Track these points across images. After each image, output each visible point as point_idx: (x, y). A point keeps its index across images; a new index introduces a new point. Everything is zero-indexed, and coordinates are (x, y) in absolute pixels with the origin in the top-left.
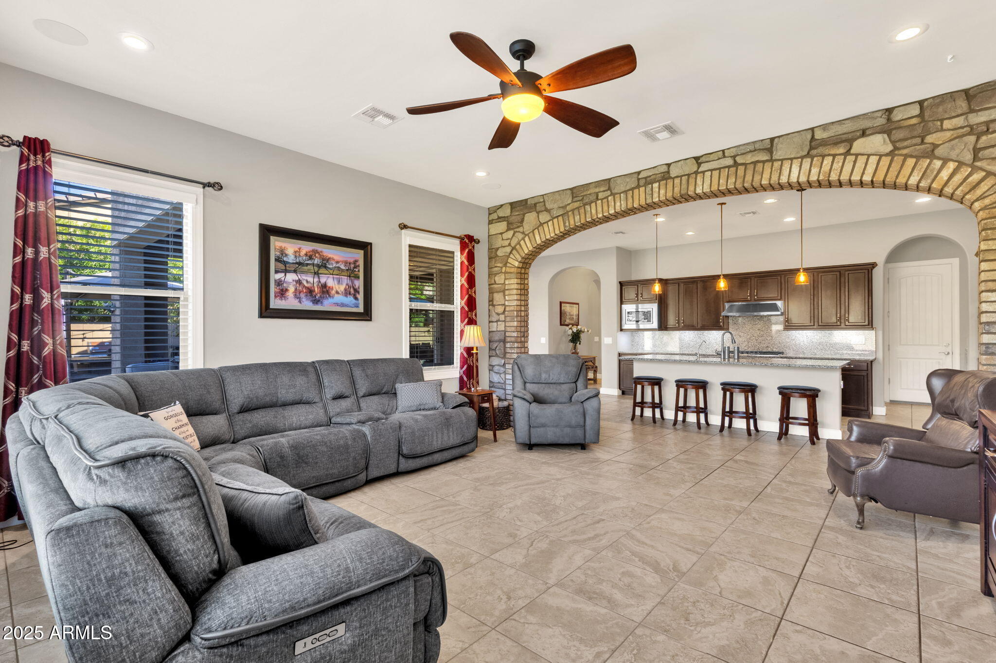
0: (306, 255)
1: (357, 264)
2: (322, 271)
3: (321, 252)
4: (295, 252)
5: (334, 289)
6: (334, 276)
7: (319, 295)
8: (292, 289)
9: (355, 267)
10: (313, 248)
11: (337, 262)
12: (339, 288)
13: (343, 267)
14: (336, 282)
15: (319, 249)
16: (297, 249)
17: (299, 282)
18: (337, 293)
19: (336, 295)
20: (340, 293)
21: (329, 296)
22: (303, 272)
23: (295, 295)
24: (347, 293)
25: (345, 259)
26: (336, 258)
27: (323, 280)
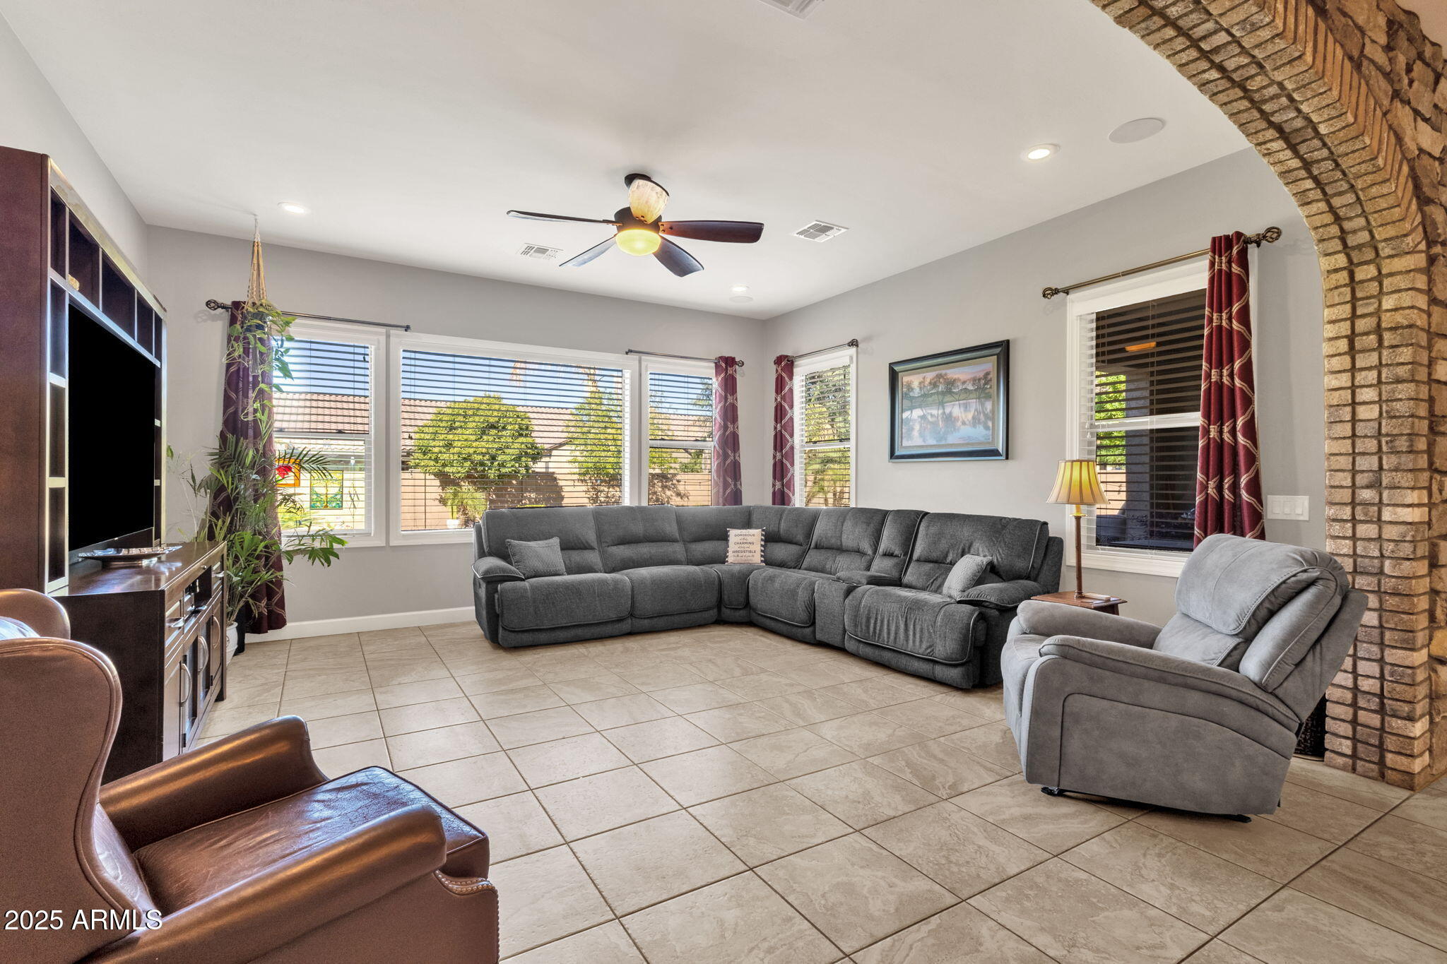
0: (930, 383)
1: (989, 377)
2: (948, 398)
3: (946, 374)
4: (920, 383)
5: (961, 420)
6: (961, 402)
7: (943, 430)
8: (917, 427)
9: (986, 384)
10: (937, 372)
11: (964, 383)
12: (966, 416)
13: (970, 387)
14: (962, 409)
15: (943, 372)
16: (922, 380)
17: (923, 417)
18: (964, 423)
19: (962, 427)
20: (967, 423)
21: (955, 429)
22: (927, 406)
23: (920, 434)
24: (975, 421)
25: (972, 376)
26: (963, 377)
27: (947, 411)
